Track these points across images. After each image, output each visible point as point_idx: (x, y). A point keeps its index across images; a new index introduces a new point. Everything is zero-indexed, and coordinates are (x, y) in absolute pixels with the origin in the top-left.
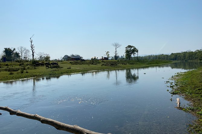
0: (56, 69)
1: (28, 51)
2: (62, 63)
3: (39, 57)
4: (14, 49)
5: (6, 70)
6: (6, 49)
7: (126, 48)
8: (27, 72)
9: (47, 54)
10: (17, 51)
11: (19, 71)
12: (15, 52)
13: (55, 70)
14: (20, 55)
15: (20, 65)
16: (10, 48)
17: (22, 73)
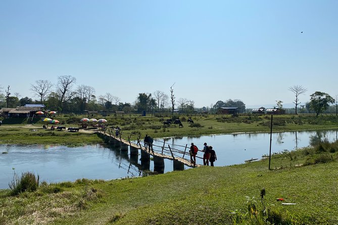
0: (196, 128)
1: (166, 96)
2: (206, 120)
3: (180, 104)
4: (150, 95)
5: (150, 127)
6: (140, 94)
7: (313, 95)
8: (168, 131)
9: (191, 101)
10: (153, 97)
11: (162, 129)
12: (150, 98)
13: (195, 130)
14: (157, 102)
15: (160, 121)
16: (146, 94)
17: (164, 131)
